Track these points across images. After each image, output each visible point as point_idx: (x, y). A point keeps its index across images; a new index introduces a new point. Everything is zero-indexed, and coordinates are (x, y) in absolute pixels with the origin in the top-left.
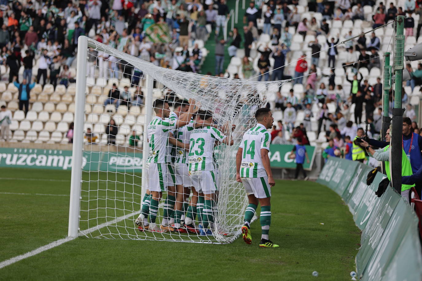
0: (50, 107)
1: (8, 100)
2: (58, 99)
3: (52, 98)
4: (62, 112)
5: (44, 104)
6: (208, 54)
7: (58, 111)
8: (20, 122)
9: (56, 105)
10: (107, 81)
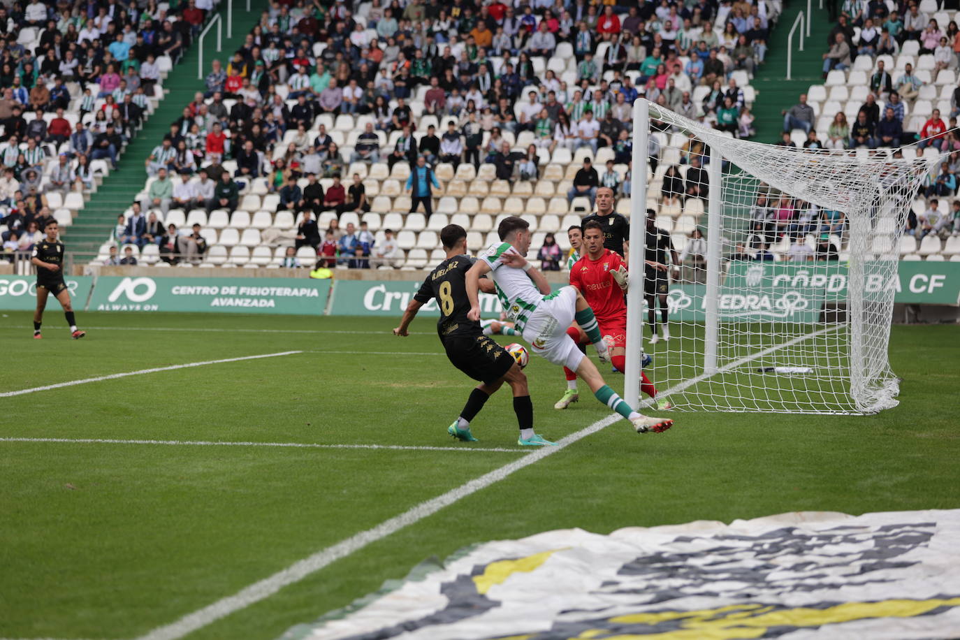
0: (470, 204)
1: (393, 194)
2: (484, 189)
3: (472, 188)
4: (495, 213)
5: (459, 200)
6: (757, 97)
7: (486, 212)
8: (417, 233)
9: (481, 200)
10: (573, 155)
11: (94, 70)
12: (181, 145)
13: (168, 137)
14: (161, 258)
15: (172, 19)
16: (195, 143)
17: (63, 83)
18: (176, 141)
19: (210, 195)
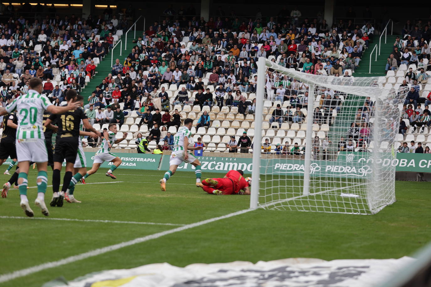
0: (226, 124)
2: (233, 117)
3: (227, 117)
4: (237, 128)
5: (221, 122)
7: (233, 127)
9: (231, 122)
10: (273, 104)
11: (65, 63)
12: (101, 95)
13: (95, 92)
14: (89, 144)
15: (101, 42)
16: (107, 95)
17: (52, 68)
18: (99, 94)
19: (112, 117)
